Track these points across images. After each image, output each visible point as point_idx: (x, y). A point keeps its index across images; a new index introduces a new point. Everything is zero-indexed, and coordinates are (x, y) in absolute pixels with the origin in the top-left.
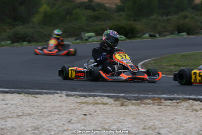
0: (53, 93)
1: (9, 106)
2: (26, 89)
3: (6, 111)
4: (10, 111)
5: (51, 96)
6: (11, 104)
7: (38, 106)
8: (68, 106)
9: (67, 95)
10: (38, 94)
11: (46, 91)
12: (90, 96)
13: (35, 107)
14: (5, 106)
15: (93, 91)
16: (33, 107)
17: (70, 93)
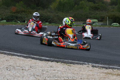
0: (83, 64)
1: (56, 71)
2: (61, 59)
3: (55, 75)
4: (58, 76)
5: (81, 66)
6: (58, 71)
7: (77, 73)
8: (98, 75)
9: (93, 66)
10: (71, 63)
11: (77, 62)
12: (110, 68)
13: (75, 74)
14: (54, 72)
15: (111, 65)
16: (74, 73)
17: (95, 65)
